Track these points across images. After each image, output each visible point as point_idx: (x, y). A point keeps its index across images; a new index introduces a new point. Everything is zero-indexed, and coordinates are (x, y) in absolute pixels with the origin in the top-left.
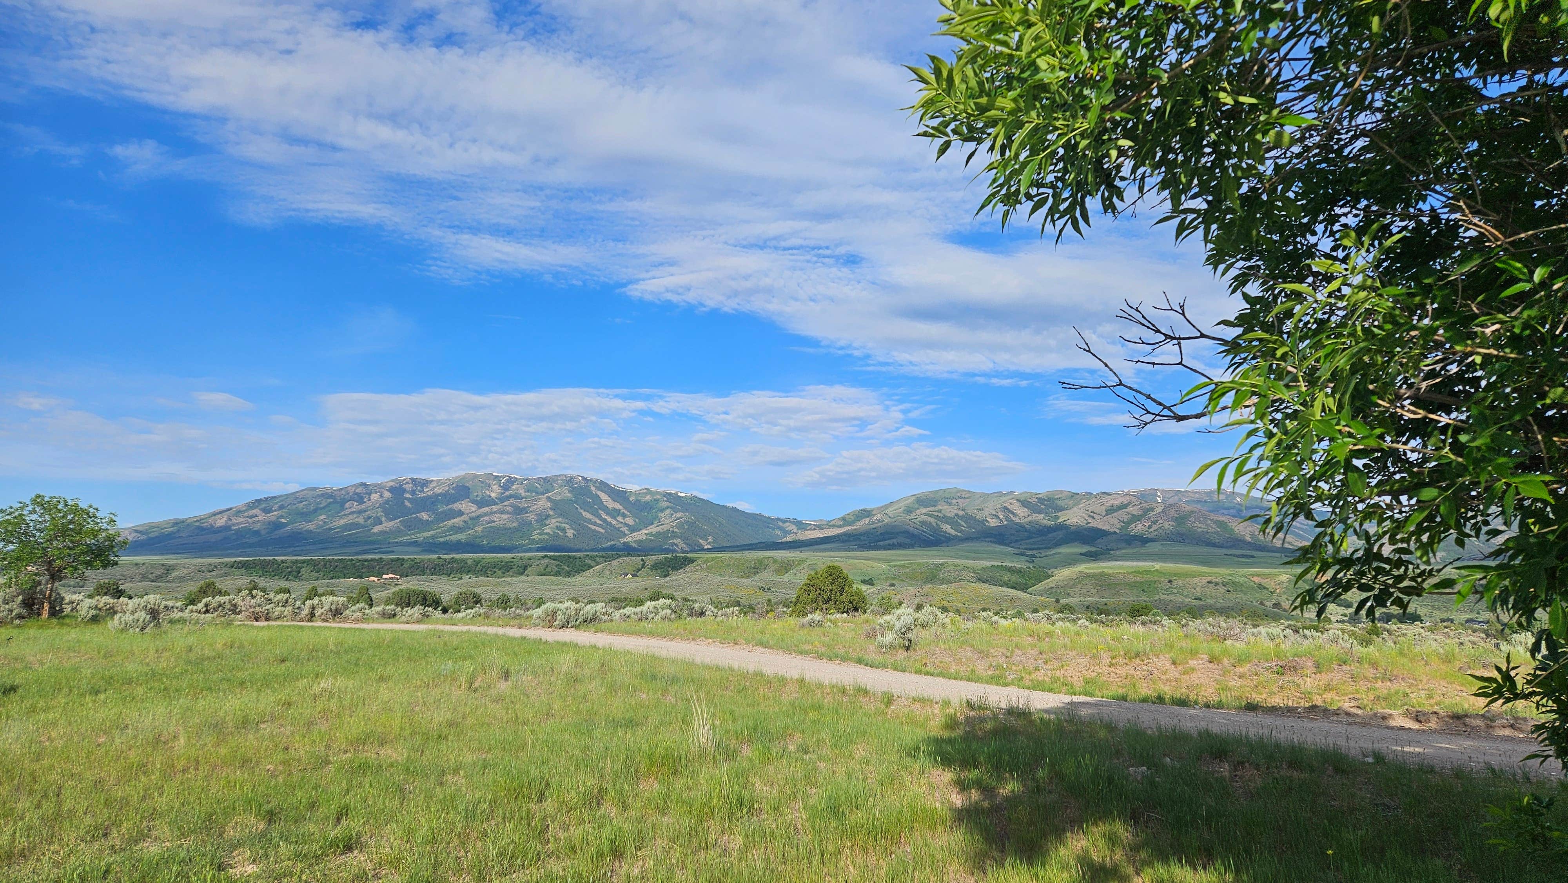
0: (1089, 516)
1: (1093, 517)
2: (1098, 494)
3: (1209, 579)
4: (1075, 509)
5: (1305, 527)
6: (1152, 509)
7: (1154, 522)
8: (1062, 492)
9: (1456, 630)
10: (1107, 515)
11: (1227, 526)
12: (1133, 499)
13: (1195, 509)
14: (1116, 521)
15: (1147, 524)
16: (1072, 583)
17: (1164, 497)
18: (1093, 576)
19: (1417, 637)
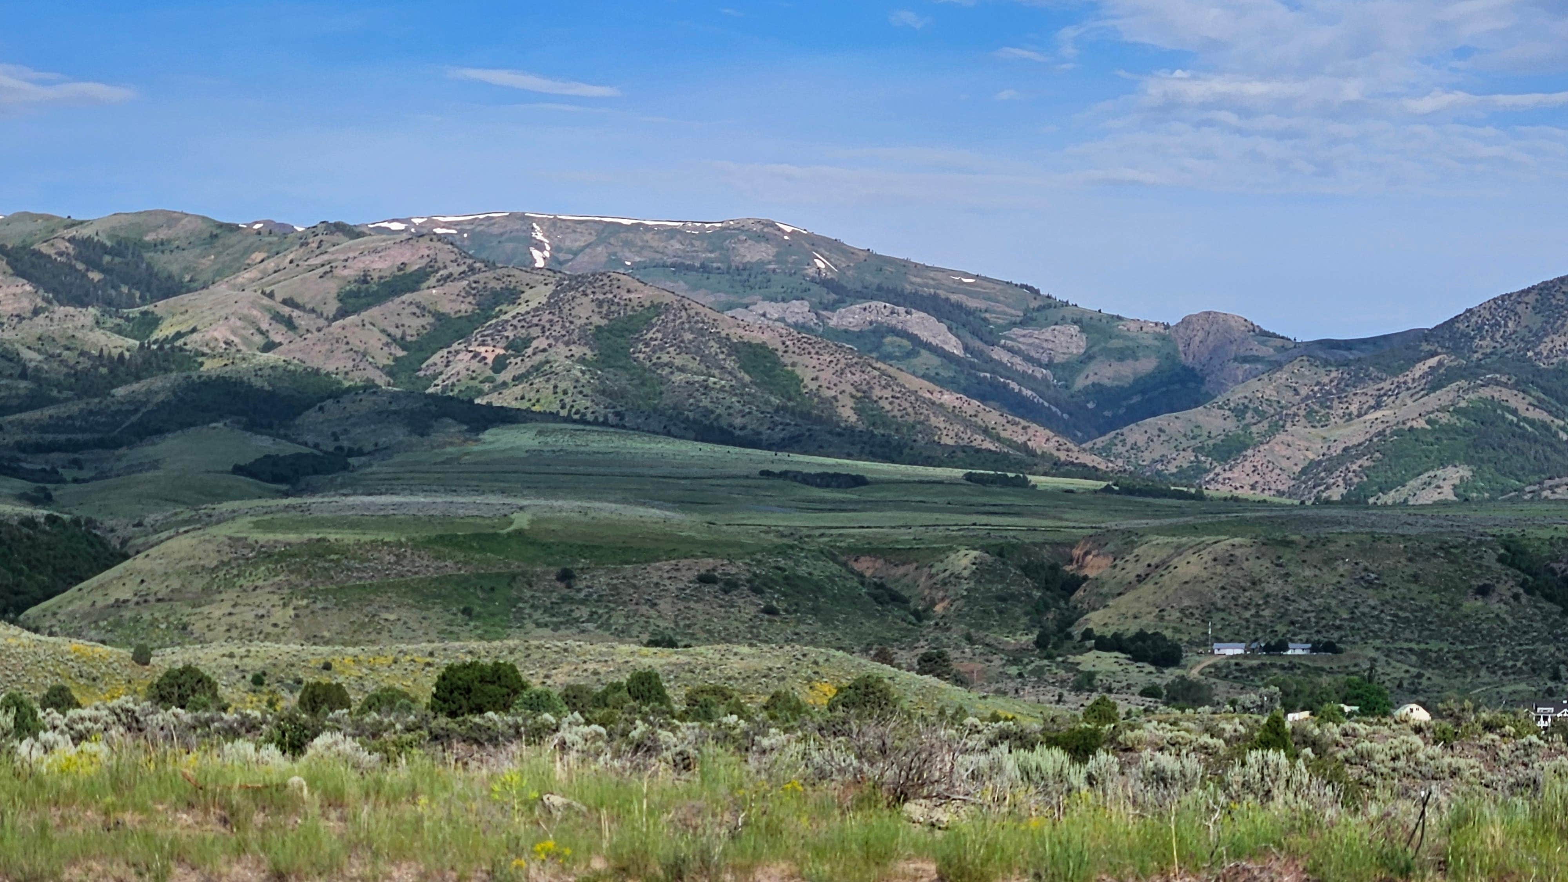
0: (277, 317)
1: (290, 324)
2: (313, 231)
3: (706, 564)
4: (221, 289)
5: (1040, 372)
6: (512, 295)
7: (517, 347)
8: (171, 218)
9: (1519, 734)
10: (342, 313)
11: (777, 363)
12: (445, 254)
13: (668, 298)
14: (374, 340)
15: (490, 353)
16: (198, 584)
17: (555, 249)
18: (282, 556)
19: (1401, 764)
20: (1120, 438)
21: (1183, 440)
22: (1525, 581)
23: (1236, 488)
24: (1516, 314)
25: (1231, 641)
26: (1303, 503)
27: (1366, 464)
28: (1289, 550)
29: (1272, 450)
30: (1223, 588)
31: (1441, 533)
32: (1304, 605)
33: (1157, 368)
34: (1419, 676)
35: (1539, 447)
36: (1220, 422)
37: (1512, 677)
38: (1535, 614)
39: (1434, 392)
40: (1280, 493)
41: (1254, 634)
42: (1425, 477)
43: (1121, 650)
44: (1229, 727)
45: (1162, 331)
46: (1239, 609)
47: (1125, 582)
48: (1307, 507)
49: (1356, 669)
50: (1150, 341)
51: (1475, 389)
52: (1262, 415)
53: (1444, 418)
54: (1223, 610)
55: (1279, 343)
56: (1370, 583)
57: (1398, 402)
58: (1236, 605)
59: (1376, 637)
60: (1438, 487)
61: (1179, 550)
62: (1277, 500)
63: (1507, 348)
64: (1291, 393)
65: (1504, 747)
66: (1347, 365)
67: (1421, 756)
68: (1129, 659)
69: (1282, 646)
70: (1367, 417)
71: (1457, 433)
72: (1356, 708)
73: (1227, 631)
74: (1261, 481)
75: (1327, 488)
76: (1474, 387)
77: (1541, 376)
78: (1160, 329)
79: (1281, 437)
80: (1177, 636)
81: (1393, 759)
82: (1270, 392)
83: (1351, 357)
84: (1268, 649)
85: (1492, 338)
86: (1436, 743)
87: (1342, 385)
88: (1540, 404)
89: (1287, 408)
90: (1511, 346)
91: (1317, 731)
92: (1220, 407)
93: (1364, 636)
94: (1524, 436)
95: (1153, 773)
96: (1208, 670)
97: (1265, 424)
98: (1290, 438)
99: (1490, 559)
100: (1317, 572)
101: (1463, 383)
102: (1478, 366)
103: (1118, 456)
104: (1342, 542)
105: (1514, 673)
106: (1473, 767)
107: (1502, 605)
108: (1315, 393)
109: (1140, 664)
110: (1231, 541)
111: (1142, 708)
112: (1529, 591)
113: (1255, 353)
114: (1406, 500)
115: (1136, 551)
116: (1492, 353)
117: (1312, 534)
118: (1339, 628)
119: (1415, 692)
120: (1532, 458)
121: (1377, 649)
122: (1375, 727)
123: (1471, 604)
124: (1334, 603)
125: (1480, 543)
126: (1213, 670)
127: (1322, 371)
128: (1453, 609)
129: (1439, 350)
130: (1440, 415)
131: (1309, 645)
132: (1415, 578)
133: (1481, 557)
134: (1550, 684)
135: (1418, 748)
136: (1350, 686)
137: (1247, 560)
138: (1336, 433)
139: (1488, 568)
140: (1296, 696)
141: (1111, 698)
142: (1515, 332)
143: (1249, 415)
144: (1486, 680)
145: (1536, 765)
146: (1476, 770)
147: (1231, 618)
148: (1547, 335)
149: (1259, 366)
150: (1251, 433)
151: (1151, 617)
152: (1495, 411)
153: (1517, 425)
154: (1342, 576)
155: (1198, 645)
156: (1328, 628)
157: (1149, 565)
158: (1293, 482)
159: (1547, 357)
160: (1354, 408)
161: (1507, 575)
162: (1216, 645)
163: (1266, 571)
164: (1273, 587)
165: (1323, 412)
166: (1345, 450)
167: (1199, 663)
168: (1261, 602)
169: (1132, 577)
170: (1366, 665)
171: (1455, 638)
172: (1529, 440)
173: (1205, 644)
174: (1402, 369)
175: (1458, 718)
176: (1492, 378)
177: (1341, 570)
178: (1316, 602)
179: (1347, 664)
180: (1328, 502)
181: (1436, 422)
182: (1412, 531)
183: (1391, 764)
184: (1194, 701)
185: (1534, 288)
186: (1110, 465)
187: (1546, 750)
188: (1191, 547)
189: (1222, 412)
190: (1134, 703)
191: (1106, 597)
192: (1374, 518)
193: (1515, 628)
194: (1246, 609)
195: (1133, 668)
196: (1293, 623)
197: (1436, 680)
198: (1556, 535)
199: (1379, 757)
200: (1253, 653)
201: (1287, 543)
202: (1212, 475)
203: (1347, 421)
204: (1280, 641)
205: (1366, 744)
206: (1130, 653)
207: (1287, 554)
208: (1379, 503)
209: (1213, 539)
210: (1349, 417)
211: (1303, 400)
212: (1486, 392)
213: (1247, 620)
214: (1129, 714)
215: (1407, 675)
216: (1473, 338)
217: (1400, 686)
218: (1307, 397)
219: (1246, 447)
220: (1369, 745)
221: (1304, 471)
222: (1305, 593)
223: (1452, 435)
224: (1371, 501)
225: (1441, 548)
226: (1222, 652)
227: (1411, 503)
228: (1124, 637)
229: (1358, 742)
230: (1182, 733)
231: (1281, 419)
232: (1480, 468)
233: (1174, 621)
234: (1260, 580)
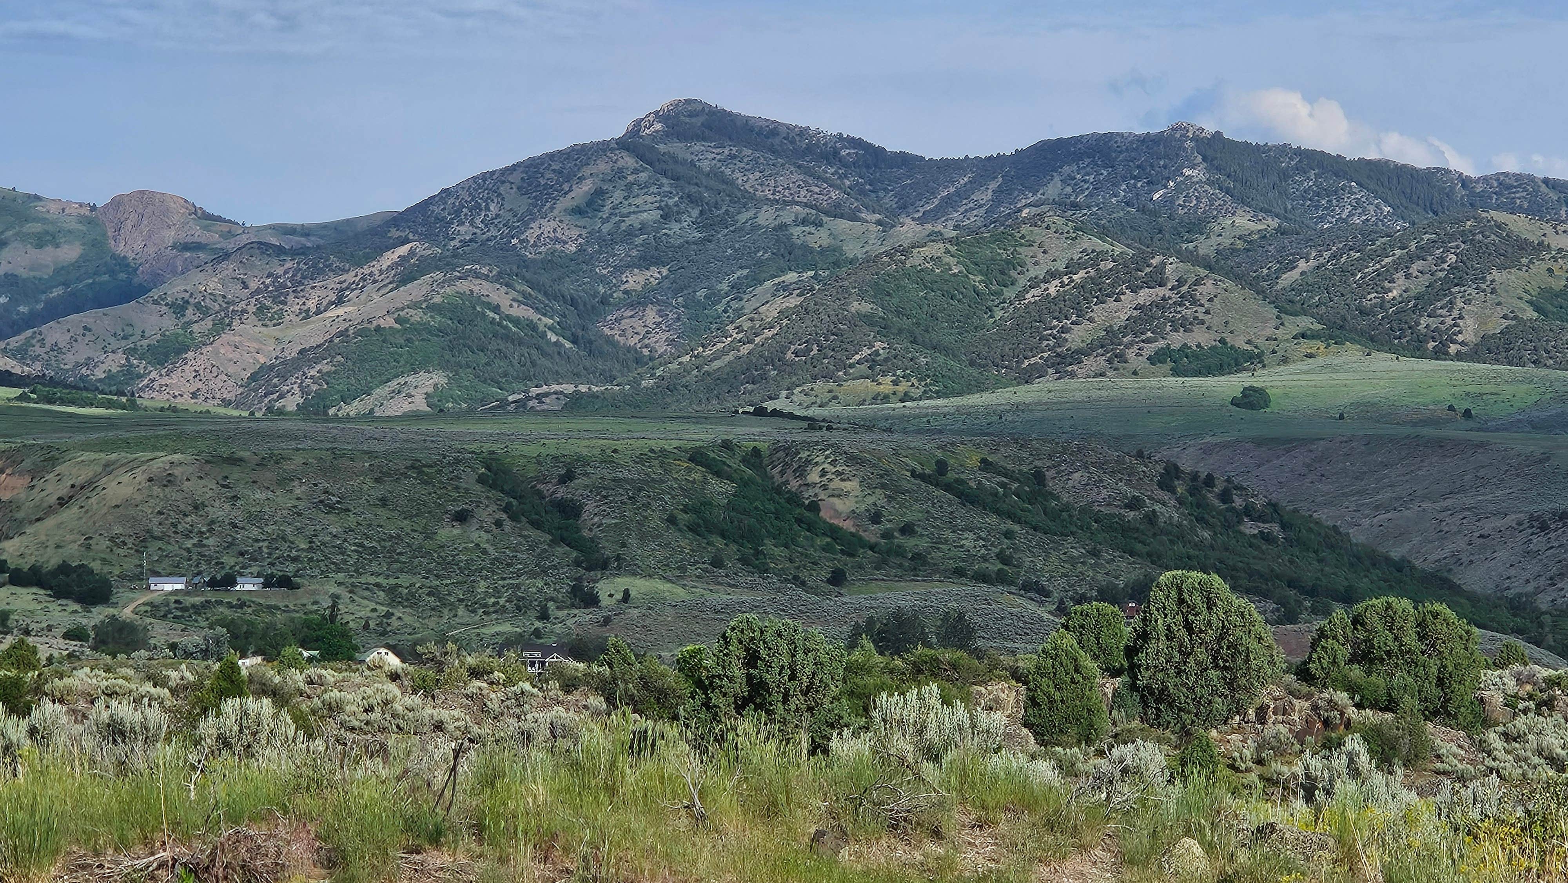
20: (39, 337)
21: (112, 340)
22: (509, 504)
23: (175, 397)
24: (499, 195)
25: (169, 575)
26: (252, 414)
27: (326, 368)
28: (236, 469)
29: (217, 353)
30: (160, 513)
31: (412, 450)
32: (255, 532)
33: (81, 256)
34: (389, 615)
35: (525, 351)
36: (155, 318)
37: (494, 616)
38: (520, 544)
39: (405, 285)
40: (226, 403)
41: (197, 566)
42: (394, 384)
43: (41, 584)
44: (174, 674)
45: (88, 213)
46: (179, 537)
47: (45, 505)
48: (258, 420)
49: (315, 607)
50: (74, 225)
51: (451, 282)
52: (204, 311)
53: (416, 316)
54: (160, 539)
55: (225, 227)
56: (332, 507)
57: (363, 297)
58: (176, 533)
59: (339, 570)
60: (411, 396)
61: (109, 468)
62: (222, 411)
63: (489, 234)
64: (239, 286)
65: (493, 696)
66: (303, 254)
67: (398, 707)
68: (50, 596)
69: (229, 581)
70: (328, 314)
71: (430, 332)
72: (315, 653)
73: (166, 563)
74: (204, 389)
75: (281, 397)
76: (450, 280)
77: (527, 267)
78: (86, 211)
79: (226, 337)
80: (106, 569)
81: (366, 711)
82: (213, 285)
83: (309, 245)
84: (213, 583)
85: (472, 223)
86: (415, 692)
87: (298, 278)
88: (526, 300)
89: (233, 303)
90: (494, 232)
91: (277, 679)
92: (156, 302)
93: (324, 568)
94: (507, 337)
95: (109, 725)
96: (143, 608)
97: (208, 323)
98: (237, 339)
99: (469, 480)
100: (270, 495)
101: (438, 275)
102: (455, 256)
103: (36, 358)
104: (299, 460)
105: (495, 612)
106: (458, 720)
107: (482, 533)
108: (267, 287)
109: (63, 602)
110: (169, 458)
111: (65, 653)
112: (514, 518)
113: (196, 239)
114: (372, 411)
115: (58, 469)
116: (471, 240)
117: (263, 450)
118: (295, 559)
119: (384, 634)
120: (515, 362)
121: (340, 584)
122: (345, 674)
123: (448, 532)
124: (288, 530)
125: (457, 461)
126: (148, 608)
127: (276, 261)
128: (426, 538)
129: (411, 236)
130: (412, 312)
131: (262, 580)
132: (384, 502)
133: (458, 478)
134: (538, 624)
135: (395, 697)
136: (308, 627)
137: (188, 480)
138: (292, 333)
139: (467, 489)
140: (247, 638)
141: (30, 640)
142: (497, 216)
143: (189, 311)
144: (466, 620)
145: (529, 717)
146: (461, 723)
147: (170, 548)
148: (533, 220)
149: (202, 255)
150: (191, 333)
151: (75, 546)
152: (474, 308)
153: (499, 324)
154: (298, 499)
155: (131, 579)
156: (283, 559)
157: (73, 486)
158: (241, 390)
159: (534, 245)
160: (311, 304)
161: (488, 497)
162: (152, 580)
163: (210, 493)
164: (220, 511)
165: (277, 308)
166: (301, 352)
167: (132, 600)
168: (204, 529)
169: (53, 499)
170: (327, 603)
171: (429, 571)
172: (513, 343)
173: (139, 577)
174: (368, 258)
175: (441, 663)
176: (471, 270)
177: (298, 491)
178: (268, 529)
179: (304, 601)
180: (281, 412)
181: (407, 321)
182: (380, 448)
183: (364, 716)
184: (128, 644)
185: (519, 164)
186: (26, 369)
187: (541, 700)
188: (122, 465)
189: (158, 307)
190: (58, 647)
191: (21, 523)
192: (335, 431)
193: (496, 559)
194: (187, 537)
195: (54, 607)
196: (242, 554)
197: (408, 619)
198: (544, 451)
199: (349, 708)
200: (193, 589)
201: (234, 461)
202: (146, 382)
203: (304, 318)
204: (227, 575)
205: (335, 694)
206: (51, 588)
207: (235, 474)
208: (340, 414)
209: (149, 455)
210: (306, 315)
211: (252, 295)
212: (463, 286)
213: (188, 550)
214: (50, 659)
215: (375, 614)
216: (451, 222)
217: (366, 627)
218: (258, 291)
219: (187, 349)
220: (338, 694)
221: (253, 377)
222: (256, 519)
223: (426, 336)
224: (331, 412)
225: (413, 467)
226: (159, 587)
227: (377, 415)
228: (44, 571)
229: (326, 691)
230: (120, 681)
231: (227, 316)
232: (457, 374)
233: (103, 551)
234: (202, 503)
